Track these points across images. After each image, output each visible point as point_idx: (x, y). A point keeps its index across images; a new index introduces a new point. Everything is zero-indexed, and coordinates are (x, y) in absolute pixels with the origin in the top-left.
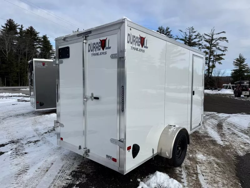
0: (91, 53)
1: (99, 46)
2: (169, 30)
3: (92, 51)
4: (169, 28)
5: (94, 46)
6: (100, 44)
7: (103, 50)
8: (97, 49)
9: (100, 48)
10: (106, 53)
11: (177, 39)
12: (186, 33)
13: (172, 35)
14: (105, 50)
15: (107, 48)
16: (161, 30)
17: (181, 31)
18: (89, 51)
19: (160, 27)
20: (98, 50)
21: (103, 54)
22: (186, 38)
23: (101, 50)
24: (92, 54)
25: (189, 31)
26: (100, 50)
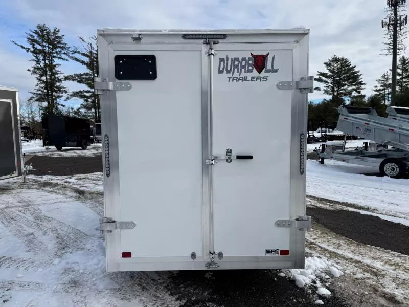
0: (225, 75)
1: (249, 65)
2: (59, 34)
3: (228, 72)
4: (58, 31)
5: (236, 63)
6: (251, 62)
7: (260, 72)
8: (243, 70)
9: (250, 68)
10: (265, 79)
11: (75, 52)
12: (91, 45)
13: (66, 44)
14: (263, 74)
15: (267, 71)
16: (44, 31)
17: (83, 41)
18: (221, 72)
19: (42, 25)
20: (245, 72)
21: (258, 81)
22: (91, 52)
23: (255, 73)
24: (229, 78)
25: (95, 42)
26: (251, 71)
